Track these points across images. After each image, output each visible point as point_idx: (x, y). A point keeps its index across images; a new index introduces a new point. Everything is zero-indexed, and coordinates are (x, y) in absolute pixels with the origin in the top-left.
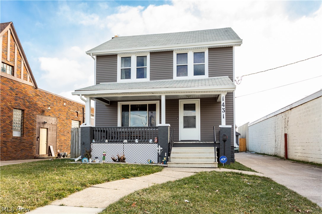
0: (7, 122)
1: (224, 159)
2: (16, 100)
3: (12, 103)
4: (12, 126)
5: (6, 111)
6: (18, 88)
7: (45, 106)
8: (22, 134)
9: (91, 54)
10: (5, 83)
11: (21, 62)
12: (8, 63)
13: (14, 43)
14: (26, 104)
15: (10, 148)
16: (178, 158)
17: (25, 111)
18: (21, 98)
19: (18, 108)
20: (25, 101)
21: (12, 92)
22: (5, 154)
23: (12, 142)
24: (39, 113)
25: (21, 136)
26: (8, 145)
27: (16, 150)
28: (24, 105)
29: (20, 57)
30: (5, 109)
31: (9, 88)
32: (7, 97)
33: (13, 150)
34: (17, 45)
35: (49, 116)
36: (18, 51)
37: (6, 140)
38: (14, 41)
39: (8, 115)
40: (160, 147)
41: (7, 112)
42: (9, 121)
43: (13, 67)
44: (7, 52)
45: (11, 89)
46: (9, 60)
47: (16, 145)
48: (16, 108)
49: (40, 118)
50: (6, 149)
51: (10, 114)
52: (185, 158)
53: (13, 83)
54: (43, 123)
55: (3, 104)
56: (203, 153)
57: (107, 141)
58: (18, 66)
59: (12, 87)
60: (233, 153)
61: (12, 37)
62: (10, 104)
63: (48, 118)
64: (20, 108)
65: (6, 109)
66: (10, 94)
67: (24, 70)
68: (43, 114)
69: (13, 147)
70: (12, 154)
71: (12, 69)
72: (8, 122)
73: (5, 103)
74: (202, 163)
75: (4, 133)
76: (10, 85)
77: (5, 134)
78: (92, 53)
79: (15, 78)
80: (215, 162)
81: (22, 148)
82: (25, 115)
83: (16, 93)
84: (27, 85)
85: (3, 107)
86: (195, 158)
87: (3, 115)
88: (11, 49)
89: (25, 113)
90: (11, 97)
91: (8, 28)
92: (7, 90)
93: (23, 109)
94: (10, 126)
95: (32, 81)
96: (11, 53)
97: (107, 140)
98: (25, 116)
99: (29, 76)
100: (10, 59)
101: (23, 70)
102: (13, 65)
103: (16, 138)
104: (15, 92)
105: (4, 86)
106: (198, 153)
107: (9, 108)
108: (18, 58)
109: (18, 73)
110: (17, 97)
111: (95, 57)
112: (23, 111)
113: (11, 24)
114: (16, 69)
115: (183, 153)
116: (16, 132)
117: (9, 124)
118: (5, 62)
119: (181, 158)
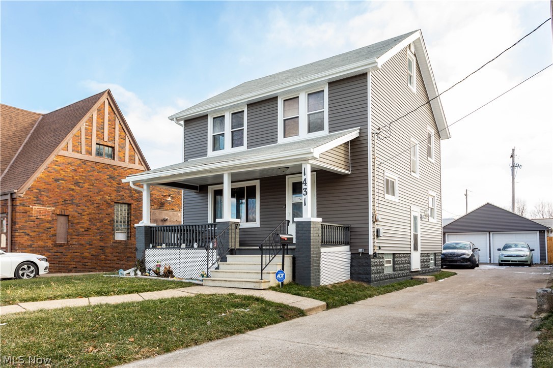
0: (104, 221)
1: (281, 276)
2: (118, 191)
3: (111, 195)
4: (114, 226)
5: (104, 207)
6: (121, 175)
7: (165, 196)
8: (129, 237)
9: (175, 119)
10: (101, 170)
11: (125, 139)
12: (106, 144)
13: (113, 115)
14: (134, 195)
15: (110, 256)
17: (132, 206)
18: (126, 188)
19: (121, 202)
20: (133, 191)
21: (112, 181)
22: (103, 263)
23: (113, 247)
24: (155, 206)
25: (127, 239)
26: (107, 251)
27: (119, 258)
28: (131, 197)
29: (123, 133)
30: (101, 204)
31: (108, 177)
32: (105, 189)
33: (116, 258)
34: (119, 117)
35: (173, 209)
36: (120, 126)
37: (103, 245)
38: (115, 113)
39: (106, 212)
41: (105, 209)
42: (109, 220)
43: (113, 148)
44: (104, 130)
45: (111, 177)
46: (106, 139)
47: (118, 251)
48: (118, 201)
49: (157, 213)
50: (104, 257)
51: (110, 210)
52: (230, 272)
53: (113, 169)
54: (162, 220)
55: (99, 198)
58: (120, 145)
59: (112, 175)
60: (368, 266)
61: (110, 109)
62: (109, 198)
63: (171, 213)
64: (124, 202)
65: (103, 204)
66: (110, 184)
67: (130, 150)
68: (162, 208)
69: (114, 254)
70: (114, 264)
71: (112, 151)
72: (106, 221)
73: (101, 197)
74: (243, 281)
75: (101, 236)
76: (108, 173)
77: (103, 237)
79: (116, 162)
80: (262, 279)
81: (129, 255)
82: (132, 210)
83: (118, 183)
84: (135, 170)
85: (100, 202)
87: (99, 212)
88: (109, 124)
89: (132, 208)
90: (110, 188)
91: (104, 98)
92: (105, 179)
93: (129, 203)
94: (109, 227)
95: (142, 163)
96: (109, 130)
98: (133, 212)
99: (137, 157)
100: (109, 138)
101: (128, 150)
102: (113, 146)
103: (120, 242)
104: (115, 181)
105: (100, 174)
107: (107, 203)
108: (120, 136)
109: (120, 156)
110: (120, 187)
111: (182, 122)
112: (129, 205)
113: (108, 92)
114: (118, 150)
115: (234, 264)
116: (120, 234)
117: (108, 224)
118: (101, 143)
119: (226, 272)
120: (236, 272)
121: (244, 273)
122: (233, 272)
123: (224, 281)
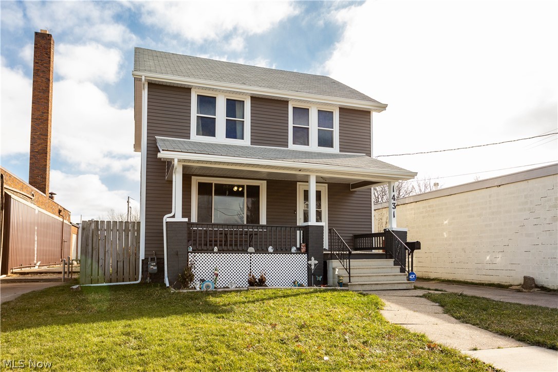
9: (143, 78)
16: (356, 276)
40: (315, 260)
52: (366, 276)
56: (383, 268)
57: (216, 249)
74: (395, 283)
78: (145, 77)
86: (379, 276)
97: (216, 247)
106: (376, 268)
119: (361, 276)
120: (373, 276)
121: (382, 276)
122: (369, 276)
123: (375, 284)
